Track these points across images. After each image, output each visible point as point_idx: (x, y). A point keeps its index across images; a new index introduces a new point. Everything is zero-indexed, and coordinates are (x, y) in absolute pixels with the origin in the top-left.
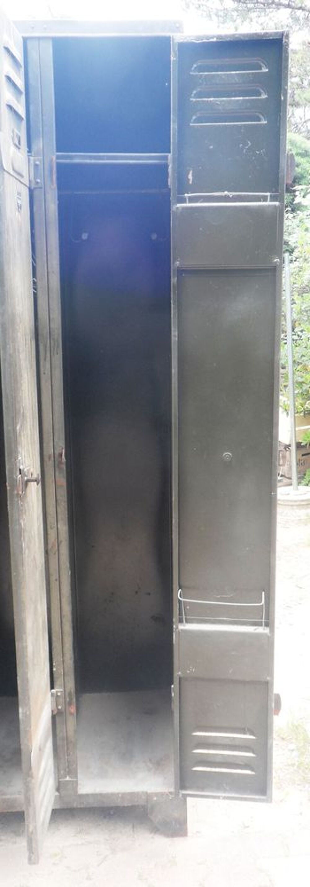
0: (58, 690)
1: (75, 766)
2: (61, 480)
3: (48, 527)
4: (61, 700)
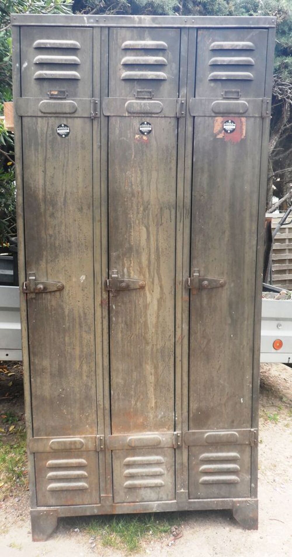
0: (178, 432)
1: (187, 482)
2: (186, 297)
3: (177, 327)
4: (180, 439)
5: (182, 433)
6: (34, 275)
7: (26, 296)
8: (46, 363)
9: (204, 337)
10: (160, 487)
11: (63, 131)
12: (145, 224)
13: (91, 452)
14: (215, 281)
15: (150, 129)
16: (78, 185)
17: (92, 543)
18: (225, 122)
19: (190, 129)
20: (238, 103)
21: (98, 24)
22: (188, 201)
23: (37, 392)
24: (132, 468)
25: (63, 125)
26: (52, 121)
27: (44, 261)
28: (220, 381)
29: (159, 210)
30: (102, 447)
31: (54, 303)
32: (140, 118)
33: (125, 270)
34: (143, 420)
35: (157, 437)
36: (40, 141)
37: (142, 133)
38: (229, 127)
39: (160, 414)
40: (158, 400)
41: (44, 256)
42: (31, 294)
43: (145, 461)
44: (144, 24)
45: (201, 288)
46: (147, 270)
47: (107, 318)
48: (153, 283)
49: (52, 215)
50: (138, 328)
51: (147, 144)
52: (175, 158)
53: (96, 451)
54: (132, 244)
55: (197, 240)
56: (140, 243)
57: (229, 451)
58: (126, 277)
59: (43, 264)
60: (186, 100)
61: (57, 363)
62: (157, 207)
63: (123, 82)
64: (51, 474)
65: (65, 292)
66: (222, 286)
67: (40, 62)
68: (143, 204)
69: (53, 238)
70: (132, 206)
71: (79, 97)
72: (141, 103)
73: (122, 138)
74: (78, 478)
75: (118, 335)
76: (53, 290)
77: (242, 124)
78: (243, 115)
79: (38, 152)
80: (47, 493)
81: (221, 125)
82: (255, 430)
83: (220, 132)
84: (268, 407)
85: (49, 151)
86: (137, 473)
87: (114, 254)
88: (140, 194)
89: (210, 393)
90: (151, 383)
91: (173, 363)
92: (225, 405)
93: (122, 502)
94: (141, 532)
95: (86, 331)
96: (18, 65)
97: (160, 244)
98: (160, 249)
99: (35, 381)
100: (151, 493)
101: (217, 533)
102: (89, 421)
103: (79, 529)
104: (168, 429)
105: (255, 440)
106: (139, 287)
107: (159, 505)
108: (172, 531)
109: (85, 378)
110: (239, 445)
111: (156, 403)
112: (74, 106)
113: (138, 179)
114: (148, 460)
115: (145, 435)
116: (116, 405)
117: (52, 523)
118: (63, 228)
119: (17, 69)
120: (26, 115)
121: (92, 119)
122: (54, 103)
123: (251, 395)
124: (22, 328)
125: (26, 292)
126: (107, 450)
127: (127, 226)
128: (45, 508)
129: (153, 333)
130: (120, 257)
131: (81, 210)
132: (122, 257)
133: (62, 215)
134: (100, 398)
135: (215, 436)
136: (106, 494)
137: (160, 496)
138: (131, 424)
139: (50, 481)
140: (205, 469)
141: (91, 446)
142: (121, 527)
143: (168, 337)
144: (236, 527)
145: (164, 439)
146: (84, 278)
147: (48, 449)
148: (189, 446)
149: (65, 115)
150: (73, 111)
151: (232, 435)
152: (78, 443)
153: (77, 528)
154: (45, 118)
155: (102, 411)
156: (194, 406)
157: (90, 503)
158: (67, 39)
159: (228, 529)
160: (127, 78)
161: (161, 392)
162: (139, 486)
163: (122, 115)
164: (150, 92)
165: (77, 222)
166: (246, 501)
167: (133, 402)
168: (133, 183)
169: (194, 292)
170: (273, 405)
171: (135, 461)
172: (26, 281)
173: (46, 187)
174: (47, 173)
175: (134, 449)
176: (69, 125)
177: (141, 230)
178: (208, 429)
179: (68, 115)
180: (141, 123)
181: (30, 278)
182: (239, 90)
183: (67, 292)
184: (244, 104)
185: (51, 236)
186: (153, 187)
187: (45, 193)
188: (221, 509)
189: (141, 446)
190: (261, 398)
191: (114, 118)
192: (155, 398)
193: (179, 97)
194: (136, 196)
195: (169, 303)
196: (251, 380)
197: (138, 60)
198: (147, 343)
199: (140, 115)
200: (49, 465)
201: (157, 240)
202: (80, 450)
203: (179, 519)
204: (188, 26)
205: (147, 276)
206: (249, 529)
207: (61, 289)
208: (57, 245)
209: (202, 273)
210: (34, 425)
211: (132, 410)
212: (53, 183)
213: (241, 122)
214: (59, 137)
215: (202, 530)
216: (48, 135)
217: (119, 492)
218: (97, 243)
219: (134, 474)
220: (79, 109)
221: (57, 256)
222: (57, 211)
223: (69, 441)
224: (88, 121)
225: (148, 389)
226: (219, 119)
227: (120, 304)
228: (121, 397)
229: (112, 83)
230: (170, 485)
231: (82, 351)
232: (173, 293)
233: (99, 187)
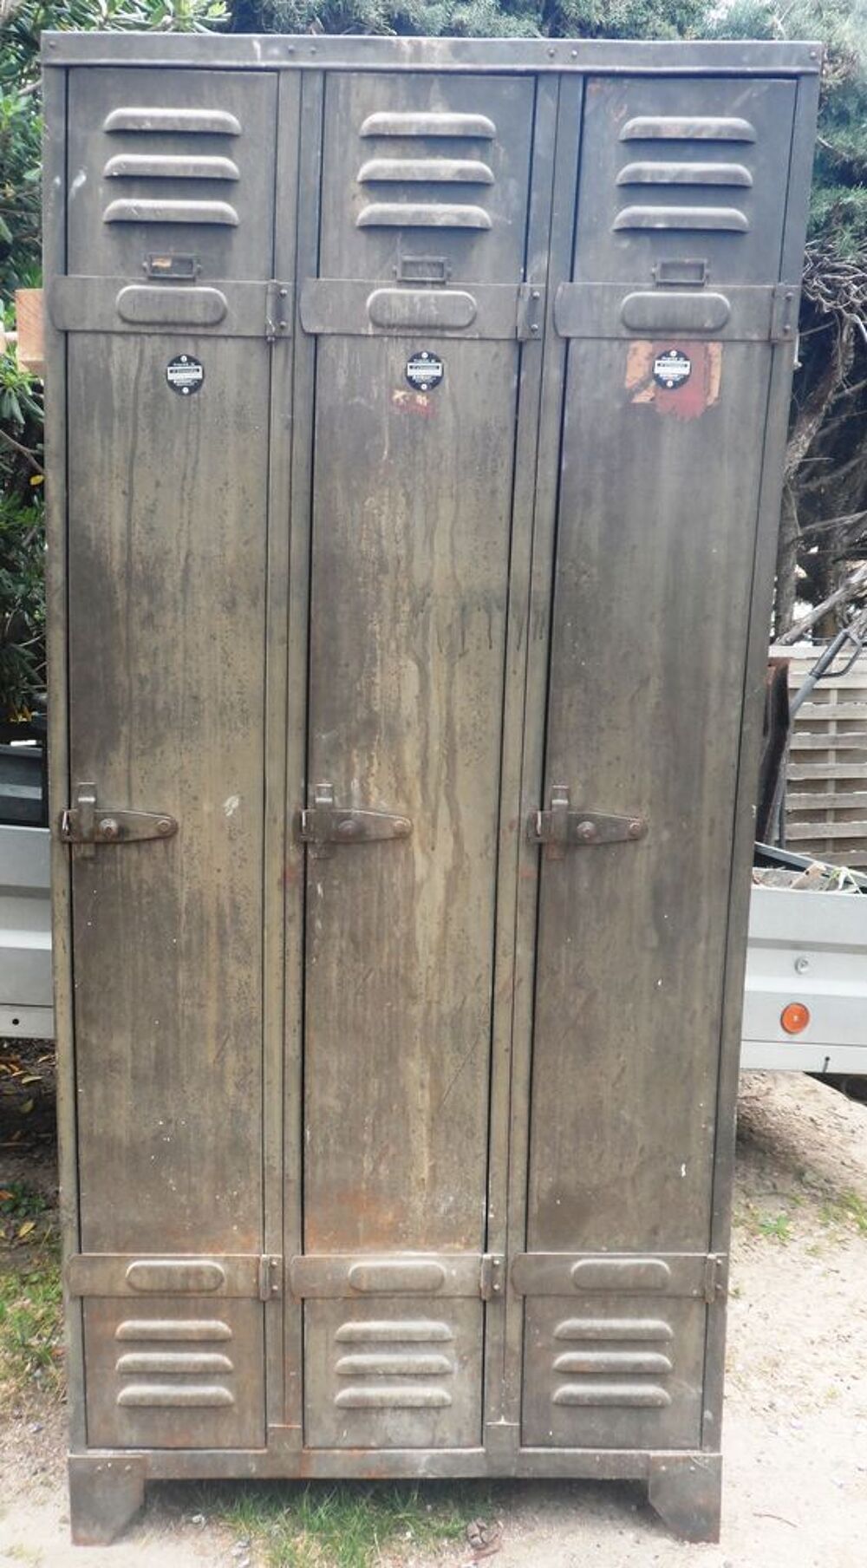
0: (495, 1255)
1: (517, 1399)
2: (529, 867)
3: (499, 952)
4: (500, 1274)
5: (507, 1258)
6: (93, 790)
7: (67, 852)
8: (121, 1043)
9: (579, 985)
10: (438, 1409)
11: (184, 376)
12: (414, 653)
13: (243, 1303)
14: (615, 823)
15: (438, 373)
16: (223, 536)
17: (239, 1557)
18: (656, 356)
19: (555, 374)
20: (701, 300)
21: (294, 60)
22: (542, 586)
23: (94, 1125)
24: (361, 1351)
25: (184, 359)
26: (152, 345)
27: (122, 750)
28: (622, 1112)
29: (457, 613)
30: (275, 1288)
31: (147, 872)
32: (409, 341)
33: (355, 784)
34: (395, 1217)
35: (433, 1266)
36: (117, 404)
37: (414, 384)
38: (671, 369)
39: (445, 1199)
40: (441, 1162)
41: (122, 738)
42: (82, 846)
43: (396, 1332)
44: (429, 61)
45: (574, 842)
46: (418, 786)
47: (298, 920)
48: (434, 826)
49: (149, 619)
50: (387, 950)
51: (428, 418)
52: (508, 461)
53: (257, 1298)
54: (376, 709)
55: (566, 701)
56: (399, 707)
57: (640, 1316)
58: (356, 803)
59: (118, 761)
60: (547, 287)
61: (153, 1044)
62: (452, 602)
63: (363, 237)
64: (128, 1358)
65: (181, 843)
66: (635, 838)
67: (122, 172)
68: (410, 594)
69: (148, 687)
70: (379, 600)
71: (234, 278)
72: (412, 297)
73: (356, 400)
74: (204, 1374)
75: (331, 970)
76: (146, 836)
77: (710, 363)
78: (714, 336)
79: (111, 436)
80: (117, 1410)
81: (647, 363)
82: (719, 1257)
83: (644, 385)
84: (760, 1196)
85: (144, 436)
86: (373, 1367)
87: (322, 738)
88: (403, 564)
89: (590, 1148)
90: (420, 1111)
91: (485, 1057)
92: (633, 1180)
93: (329, 1445)
94: (381, 1532)
95: (237, 958)
96: (58, 181)
97: (457, 713)
98: (458, 728)
99: (90, 1093)
100: (411, 1425)
101: (598, 1546)
102: (241, 1213)
103: (207, 1515)
104: (468, 1245)
105: (719, 1287)
106: (392, 835)
107: (433, 1461)
108: (471, 1535)
109: (231, 1090)
110: (669, 1297)
111: (433, 1168)
112: (217, 304)
113: (399, 521)
114: (405, 1332)
115: (398, 1258)
116: (319, 1171)
117: (128, 1495)
118: (179, 656)
119: (57, 193)
120: (79, 328)
121: (269, 343)
122: (163, 295)
123: (712, 1156)
124: (53, 946)
125: (68, 841)
126: (288, 1296)
127: (364, 657)
128: (110, 1454)
129: (429, 967)
130: (340, 745)
131: (231, 606)
132: (345, 747)
133: (175, 620)
134: (273, 1148)
135: (602, 1270)
136: (284, 1421)
137: (439, 1434)
138: (360, 1225)
139: (125, 1377)
140: (570, 1363)
141: (243, 1283)
142: (323, 1516)
143: (473, 982)
144: (654, 1531)
145: (454, 1273)
146: (236, 804)
147: (121, 1288)
148: (525, 1297)
149: (192, 331)
150: (216, 317)
151: (651, 1267)
152: (208, 1274)
153: (197, 1513)
154: (132, 338)
155: (278, 1186)
156: (543, 1182)
157: (237, 1444)
158: (202, 105)
159: (630, 1535)
160: (373, 222)
161: (448, 1137)
162: (380, 1404)
163: (355, 332)
164: (441, 265)
165: (217, 642)
166: (687, 1460)
167: (367, 1165)
168: (384, 534)
169: (553, 853)
170: (775, 1192)
171: (367, 1334)
172: (69, 808)
173: (133, 538)
174: (136, 496)
175: (366, 1298)
176: (200, 359)
177: (403, 669)
178: (583, 1248)
179: (201, 331)
180: (410, 356)
181: (82, 799)
182: (705, 261)
183: (186, 842)
184: (719, 302)
185: (143, 681)
186: (441, 542)
187: (129, 556)
188: (614, 1478)
189: (385, 1291)
190: (740, 1170)
191: (333, 339)
192: (432, 1156)
193: (525, 280)
194: (391, 568)
195: (481, 885)
196: (712, 1114)
197: (407, 169)
198: (413, 997)
199: (410, 333)
200: (124, 1332)
201: (449, 701)
202: (212, 1294)
203: (490, 1501)
204: (558, 67)
205: (418, 802)
206: (694, 1539)
207: (167, 835)
208: (160, 705)
209: (578, 798)
210: (85, 1220)
211: (364, 1186)
212: (152, 529)
213: (708, 355)
214: (172, 395)
215: (556, 1537)
216: (141, 388)
217: (320, 1420)
218: (276, 704)
219: (364, 1367)
220: (234, 314)
221: (158, 740)
222: (163, 608)
223: (180, 1267)
224: (257, 349)
225: (411, 1129)
226: (643, 348)
227: (336, 883)
228: (334, 1147)
229: (330, 236)
230: (469, 1405)
231: (224, 1015)
232: (492, 854)
233: (284, 541)
